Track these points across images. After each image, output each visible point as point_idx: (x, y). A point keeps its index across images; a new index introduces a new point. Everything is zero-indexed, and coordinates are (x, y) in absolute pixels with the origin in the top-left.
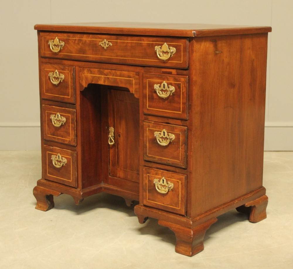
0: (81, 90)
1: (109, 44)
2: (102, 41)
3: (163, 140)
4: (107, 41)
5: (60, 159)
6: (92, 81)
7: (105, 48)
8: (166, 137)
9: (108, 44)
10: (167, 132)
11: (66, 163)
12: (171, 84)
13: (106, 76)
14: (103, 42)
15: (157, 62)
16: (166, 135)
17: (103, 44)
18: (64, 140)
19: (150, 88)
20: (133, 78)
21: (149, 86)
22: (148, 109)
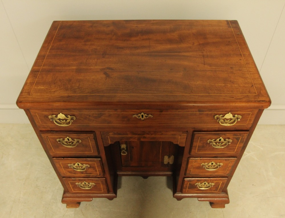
0: (106, 146)
2: (137, 114)
5: (87, 184)
6: (121, 140)
7: (143, 119)
13: (142, 135)
14: (140, 115)
15: (214, 125)
16: (214, 164)
17: (139, 117)
18: (90, 175)
19: (202, 142)
20: (179, 135)
21: (200, 141)
22: (196, 153)
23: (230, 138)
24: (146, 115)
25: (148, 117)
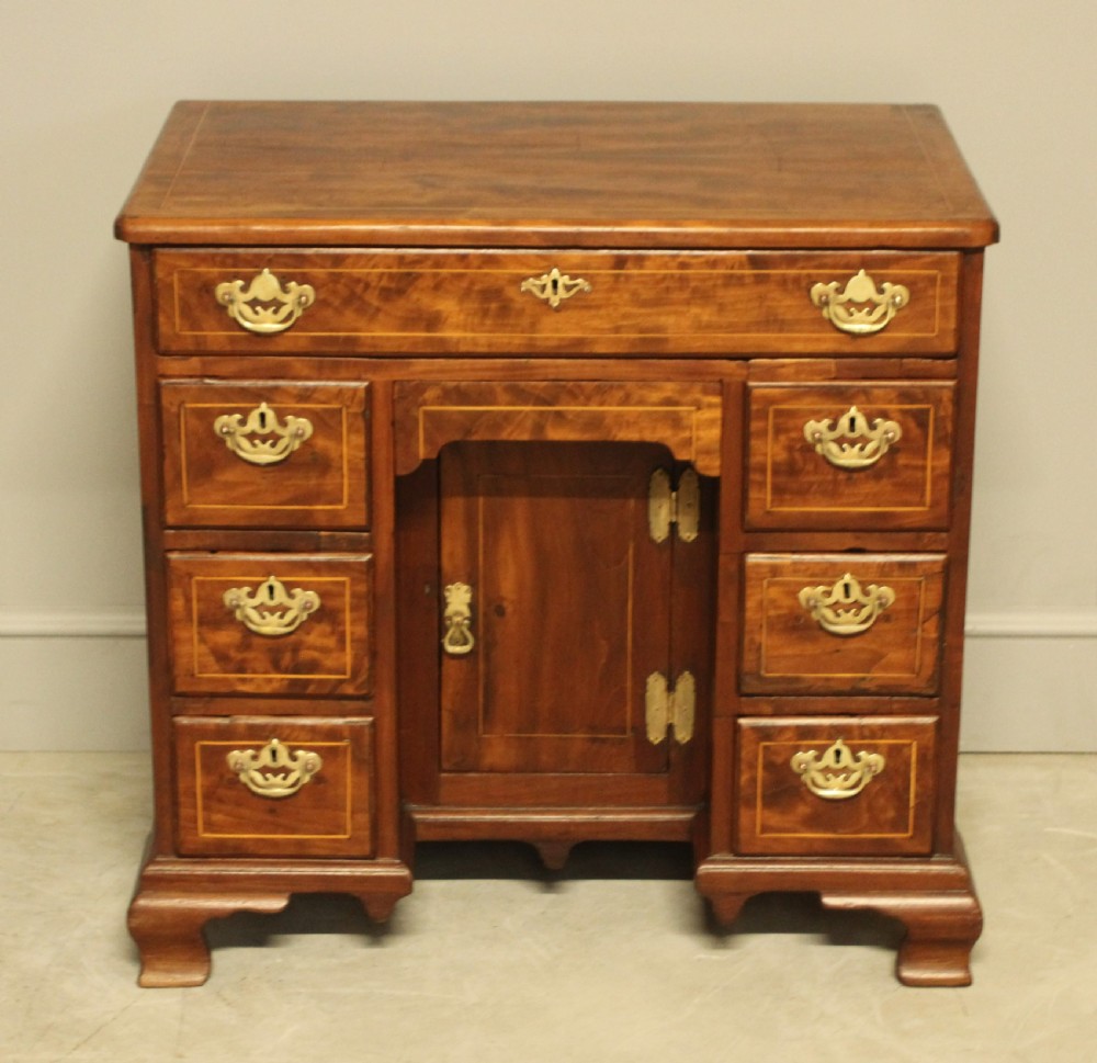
0: (402, 472)
1: (575, 285)
2: (538, 276)
3: (840, 611)
4: (562, 275)
5: (283, 759)
6: (468, 432)
7: (555, 302)
8: (856, 602)
9: (568, 288)
10: (860, 583)
11: (318, 768)
12: (885, 416)
13: (550, 404)
14: (547, 280)
15: (818, 340)
16: (856, 593)
17: (543, 288)
18: (308, 682)
19: (783, 438)
20: (691, 405)
21: (778, 431)
22: (769, 513)
23: (893, 415)
24: (566, 277)
25: (575, 290)
